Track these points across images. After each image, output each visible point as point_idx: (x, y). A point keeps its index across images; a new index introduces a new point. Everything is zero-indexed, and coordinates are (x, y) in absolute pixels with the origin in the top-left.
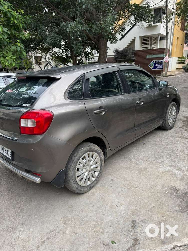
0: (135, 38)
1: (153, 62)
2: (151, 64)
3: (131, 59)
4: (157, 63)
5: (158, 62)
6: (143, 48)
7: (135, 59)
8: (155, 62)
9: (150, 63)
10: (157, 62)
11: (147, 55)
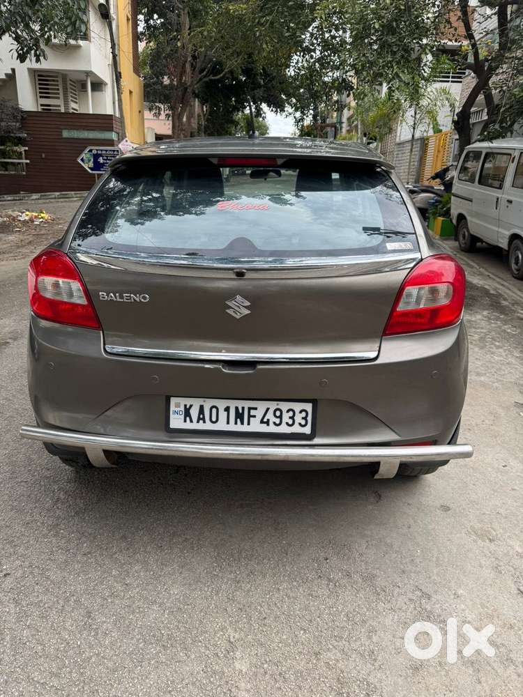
0: (13, 70)
1: (91, 151)
2: (83, 155)
3: (12, 135)
4: (101, 155)
5: (104, 152)
6: (42, 105)
7: (26, 135)
8: (94, 152)
9: (80, 154)
10: (102, 150)
11: (62, 127)
